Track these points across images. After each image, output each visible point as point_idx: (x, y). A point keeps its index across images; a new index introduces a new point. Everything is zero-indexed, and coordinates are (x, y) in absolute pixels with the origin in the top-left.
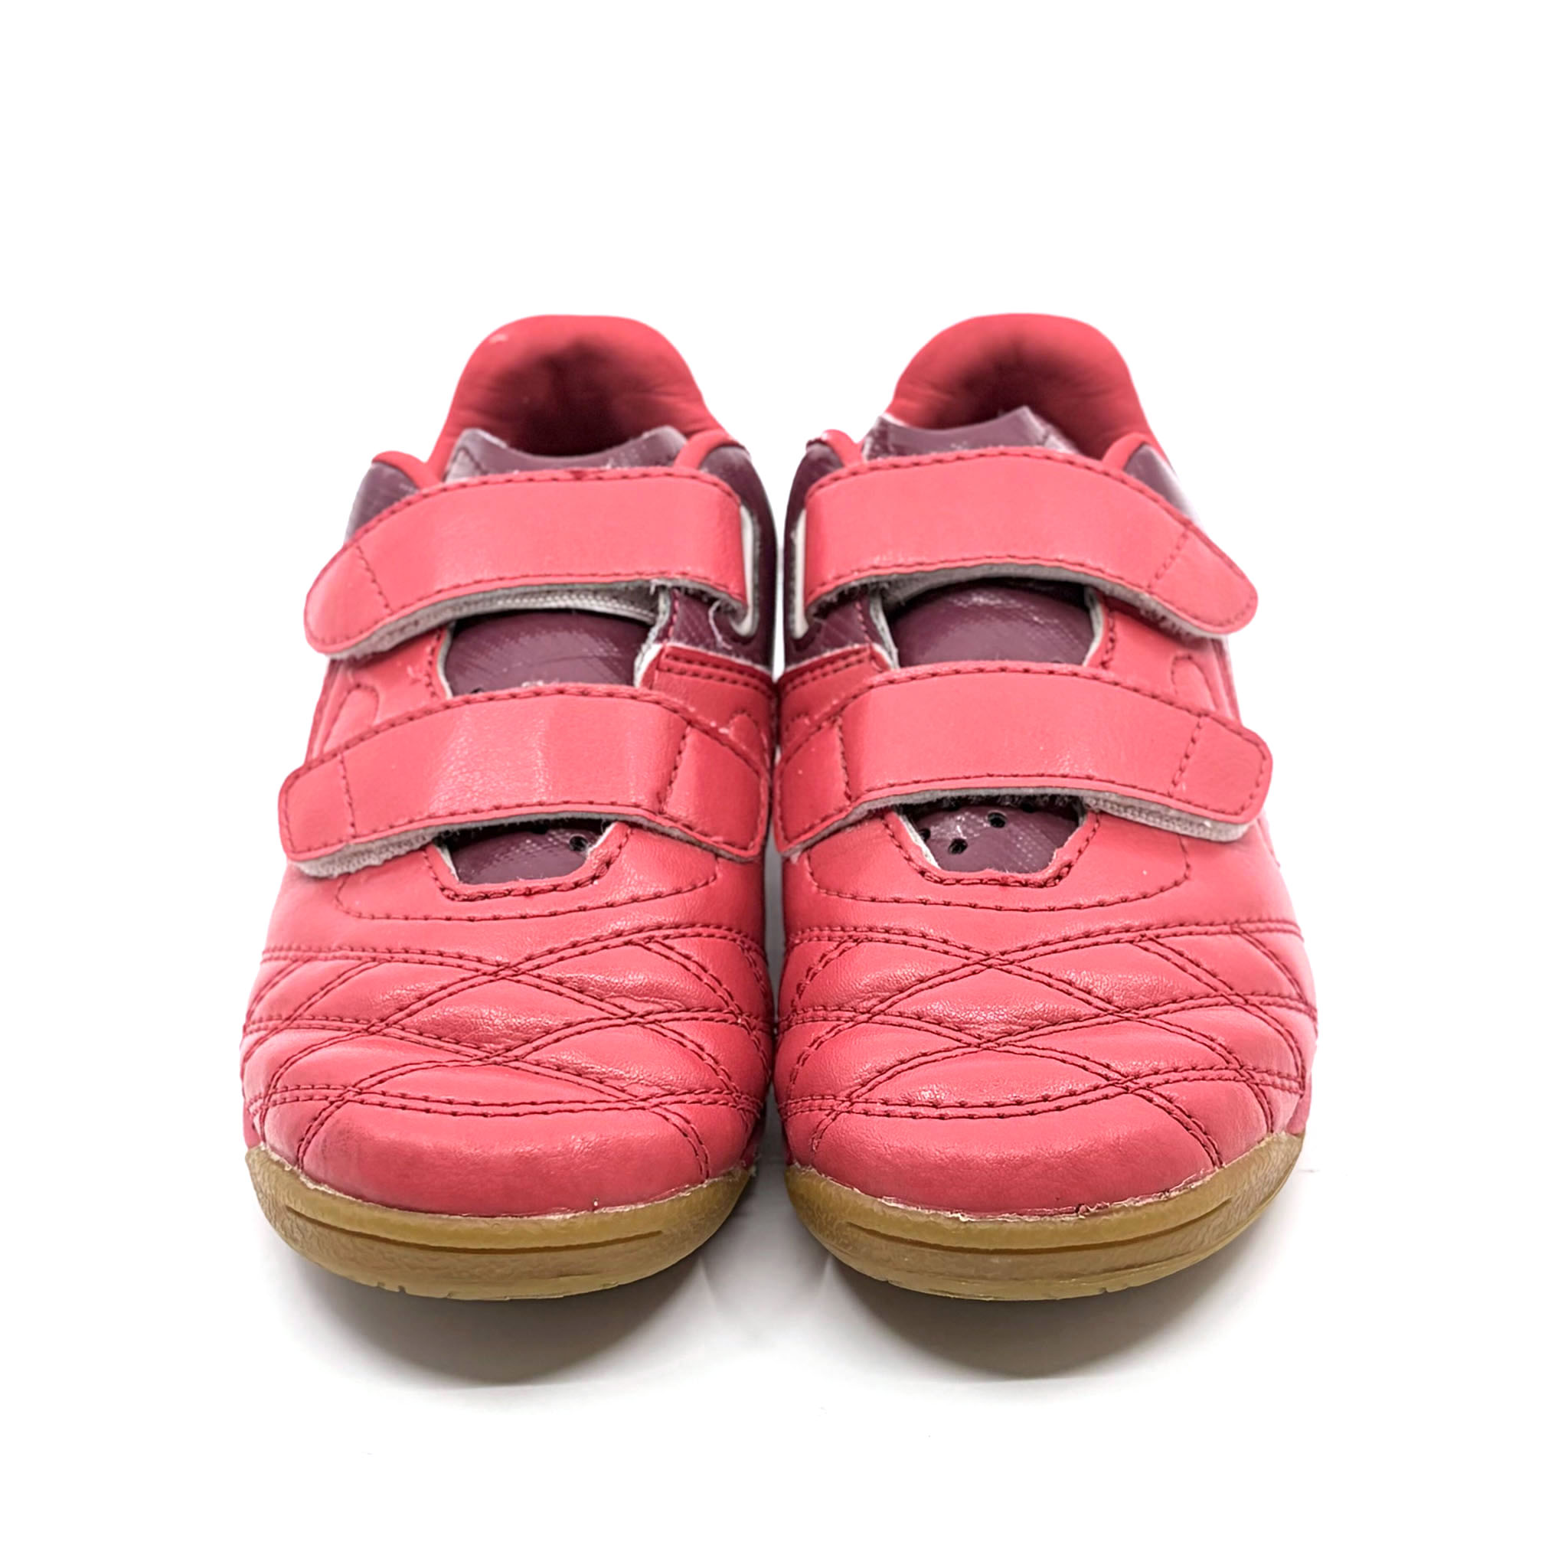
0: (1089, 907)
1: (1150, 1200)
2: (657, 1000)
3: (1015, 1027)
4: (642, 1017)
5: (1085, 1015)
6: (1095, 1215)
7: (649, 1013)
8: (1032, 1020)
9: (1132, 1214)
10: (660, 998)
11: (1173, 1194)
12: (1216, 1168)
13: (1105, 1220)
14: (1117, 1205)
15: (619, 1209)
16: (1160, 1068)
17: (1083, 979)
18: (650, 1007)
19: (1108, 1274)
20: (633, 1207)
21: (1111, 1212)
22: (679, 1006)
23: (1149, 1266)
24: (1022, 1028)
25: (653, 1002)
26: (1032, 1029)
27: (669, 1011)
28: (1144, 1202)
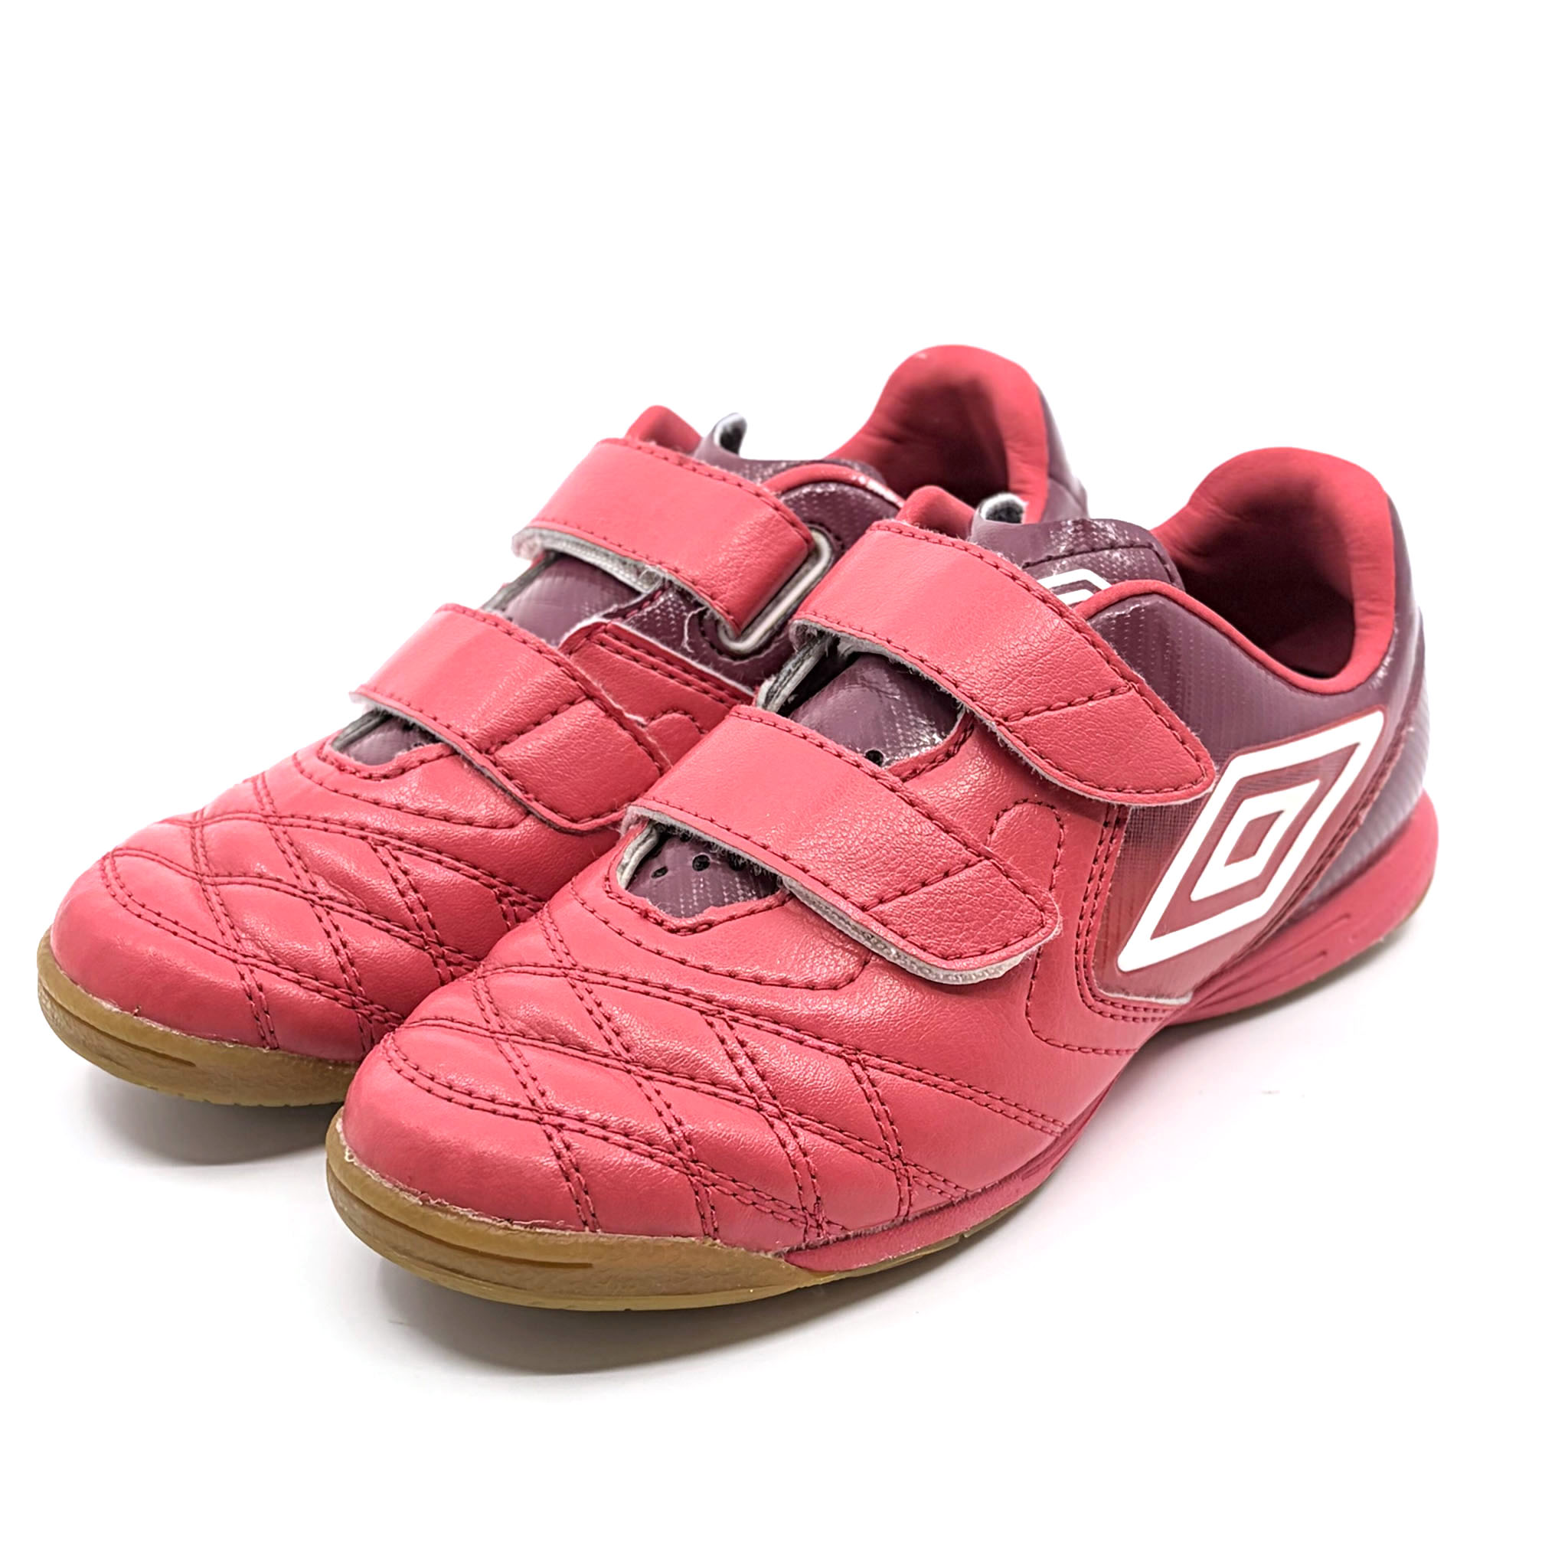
0: (694, 967)
1: (486, 1220)
2: (346, 891)
3: (532, 1032)
4: (321, 898)
5: (595, 1050)
6: (433, 1207)
7: (331, 898)
8: (548, 1032)
9: (462, 1223)
10: (350, 891)
11: (515, 1227)
12: (587, 1229)
13: (438, 1216)
14: (452, 1208)
15: (154, 1025)
16: (588, 1117)
17: (622, 1019)
18: (336, 894)
19: (432, 1266)
20: (168, 1029)
21: (447, 1212)
22: (362, 906)
23: (475, 1280)
24: (536, 1035)
25: (342, 892)
26: (543, 1040)
27: (350, 906)
28: (482, 1219)
